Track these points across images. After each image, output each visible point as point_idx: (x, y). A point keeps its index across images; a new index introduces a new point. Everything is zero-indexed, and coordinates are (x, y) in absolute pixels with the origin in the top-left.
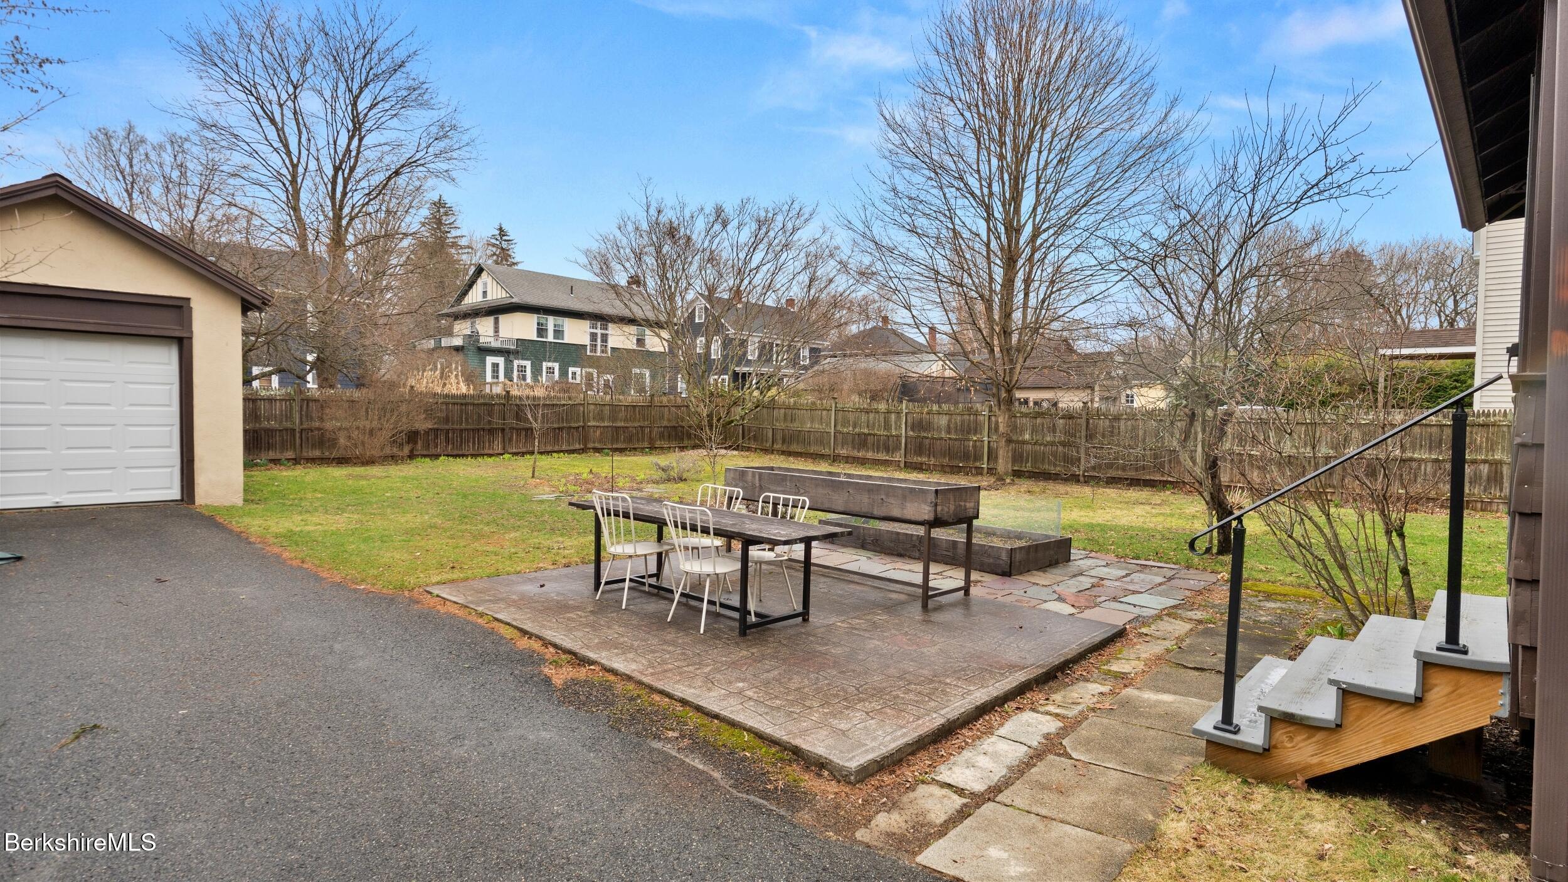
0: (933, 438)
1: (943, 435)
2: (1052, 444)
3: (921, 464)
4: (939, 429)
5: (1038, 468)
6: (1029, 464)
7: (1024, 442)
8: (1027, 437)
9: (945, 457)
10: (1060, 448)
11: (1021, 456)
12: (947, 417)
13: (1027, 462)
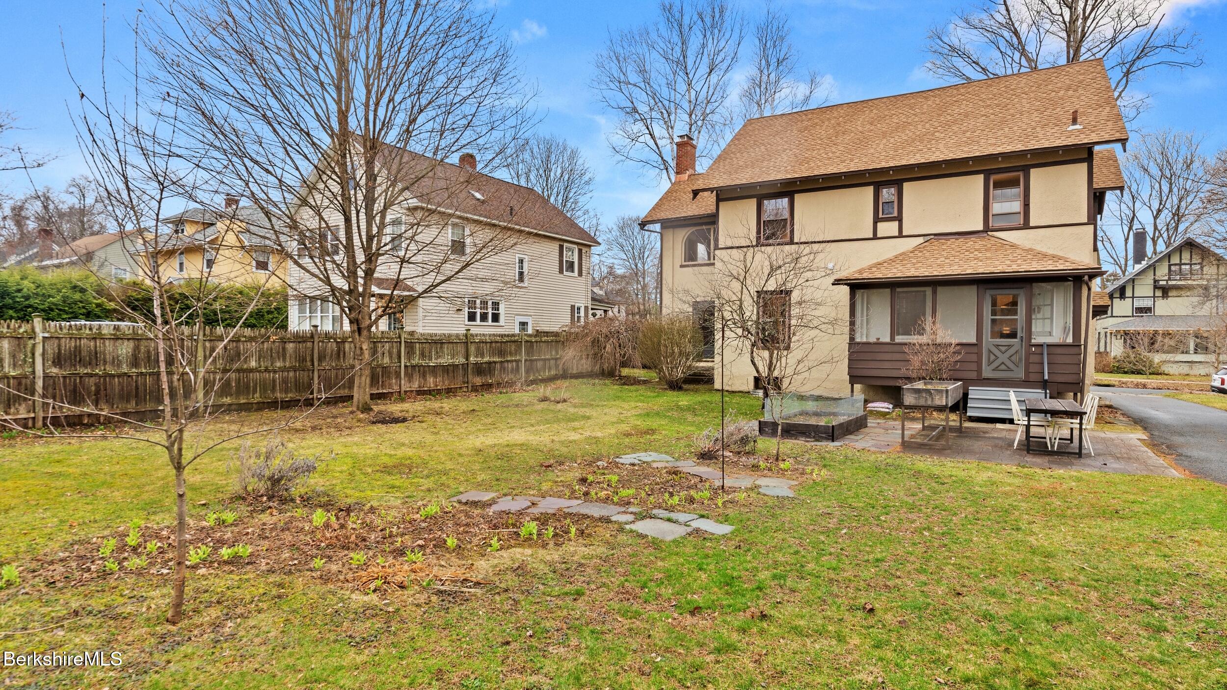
0: (106, 375)
1: (125, 369)
2: (283, 369)
3: (80, 416)
4: (116, 361)
5: (269, 398)
6: (257, 395)
7: (251, 370)
8: (253, 364)
9: (128, 401)
10: (291, 374)
11: (247, 387)
12: (131, 344)
13: (255, 392)
